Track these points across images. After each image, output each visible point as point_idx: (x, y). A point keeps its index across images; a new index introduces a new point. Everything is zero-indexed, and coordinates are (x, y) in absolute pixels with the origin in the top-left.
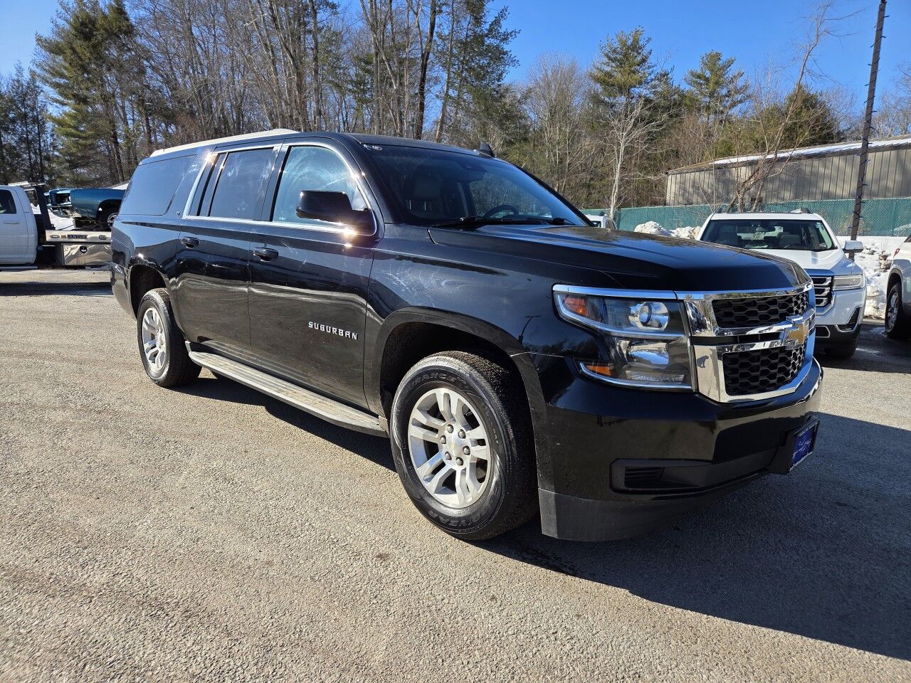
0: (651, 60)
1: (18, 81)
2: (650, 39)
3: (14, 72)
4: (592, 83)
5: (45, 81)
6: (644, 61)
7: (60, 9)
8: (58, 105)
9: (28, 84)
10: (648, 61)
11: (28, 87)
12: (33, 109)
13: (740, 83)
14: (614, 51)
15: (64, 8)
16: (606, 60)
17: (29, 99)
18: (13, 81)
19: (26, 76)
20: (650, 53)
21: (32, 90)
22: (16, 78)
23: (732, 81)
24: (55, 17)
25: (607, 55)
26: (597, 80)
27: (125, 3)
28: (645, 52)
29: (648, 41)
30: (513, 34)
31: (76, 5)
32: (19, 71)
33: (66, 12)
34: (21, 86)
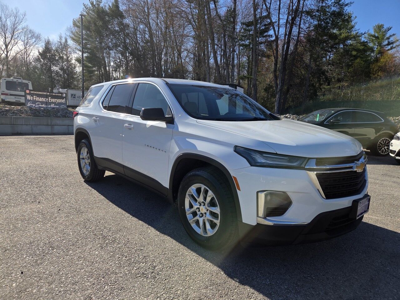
1: (60, 42)
2: (356, 17)
3: (59, 38)
10: (355, 28)
11: (64, 45)
12: (66, 55)
13: (392, 39)
15: (85, 7)
17: (64, 51)
18: (58, 42)
19: (63, 41)
20: (356, 23)
21: (65, 46)
22: (59, 41)
23: (388, 38)
24: (82, 11)
27: (119, 3)
29: (355, 18)
31: (91, 6)
32: (61, 38)
33: (87, 9)
34: (61, 44)
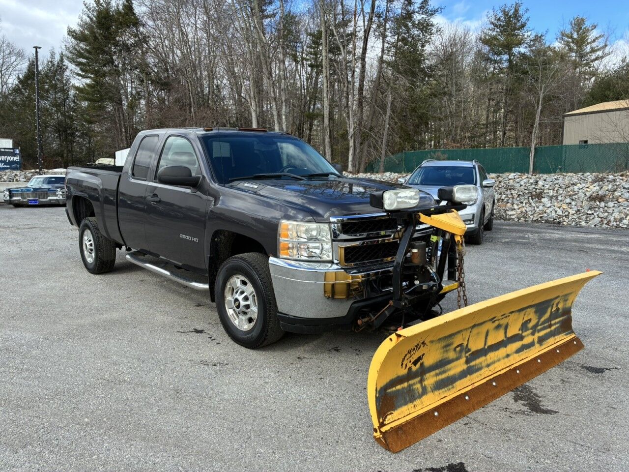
0: (529, 25)
1: (51, 62)
2: (528, 9)
3: (49, 55)
4: (480, 45)
5: (72, 61)
6: (523, 26)
7: (85, 9)
8: (80, 78)
9: (58, 63)
10: (527, 26)
11: (58, 66)
12: (61, 81)
13: (597, 43)
14: (499, 19)
15: (87, 7)
16: (492, 26)
17: (58, 74)
18: (48, 61)
19: (57, 58)
20: (528, 20)
21: (60, 68)
22: (50, 60)
24: (81, 15)
25: (492, 23)
26: (485, 42)
27: (133, 2)
28: (523, 20)
29: (526, 11)
30: (439, 10)
31: (95, 5)
32: (53, 55)
33: (89, 10)
34: (53, 65)
